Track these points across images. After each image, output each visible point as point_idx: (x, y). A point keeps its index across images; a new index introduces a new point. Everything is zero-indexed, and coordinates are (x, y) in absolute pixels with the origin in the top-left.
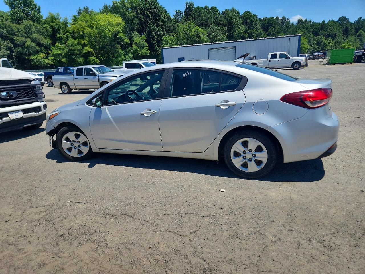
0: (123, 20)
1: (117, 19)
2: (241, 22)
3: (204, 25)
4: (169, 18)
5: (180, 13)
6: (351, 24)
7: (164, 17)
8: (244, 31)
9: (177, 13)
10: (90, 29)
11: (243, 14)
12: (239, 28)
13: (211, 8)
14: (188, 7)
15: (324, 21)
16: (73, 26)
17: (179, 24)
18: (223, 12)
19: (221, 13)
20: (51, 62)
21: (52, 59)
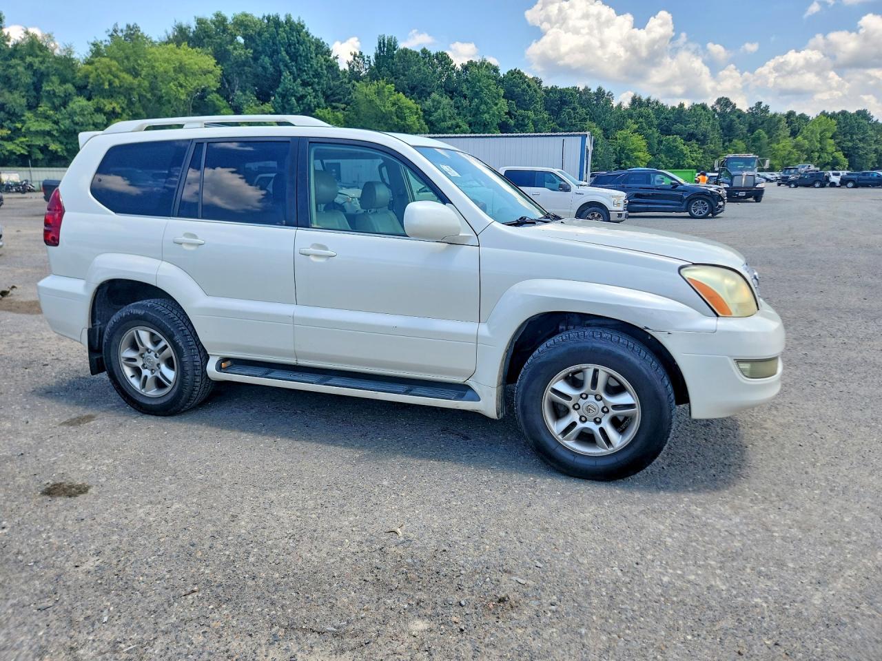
0: (218, 63)
1: (203, 60)
2: (502, 92)
3: (417, 90)
4: (332, 67)
5: (364, 60)
6: (740, 115)
7: (321, 67)
8: (506, 113)
9: (356, 58)
10: (128, 78)
11: (506, 74)
12: (496, 104)
13: (437, 54)
14: (384, 46)
15: (682, 105)
16: (88, 66)
17: (357, 84)
18: (463, 66)
19: (459, 67)
20: (20, 149)
21: (23, 142)
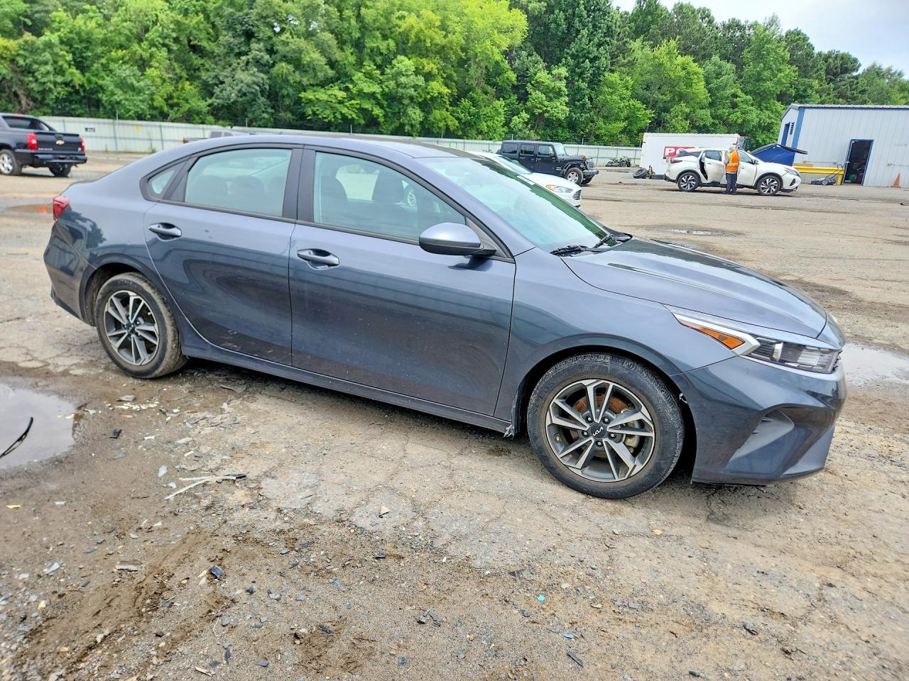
12: (780, 70)
20: (352, 113)
21: (352, 104)
